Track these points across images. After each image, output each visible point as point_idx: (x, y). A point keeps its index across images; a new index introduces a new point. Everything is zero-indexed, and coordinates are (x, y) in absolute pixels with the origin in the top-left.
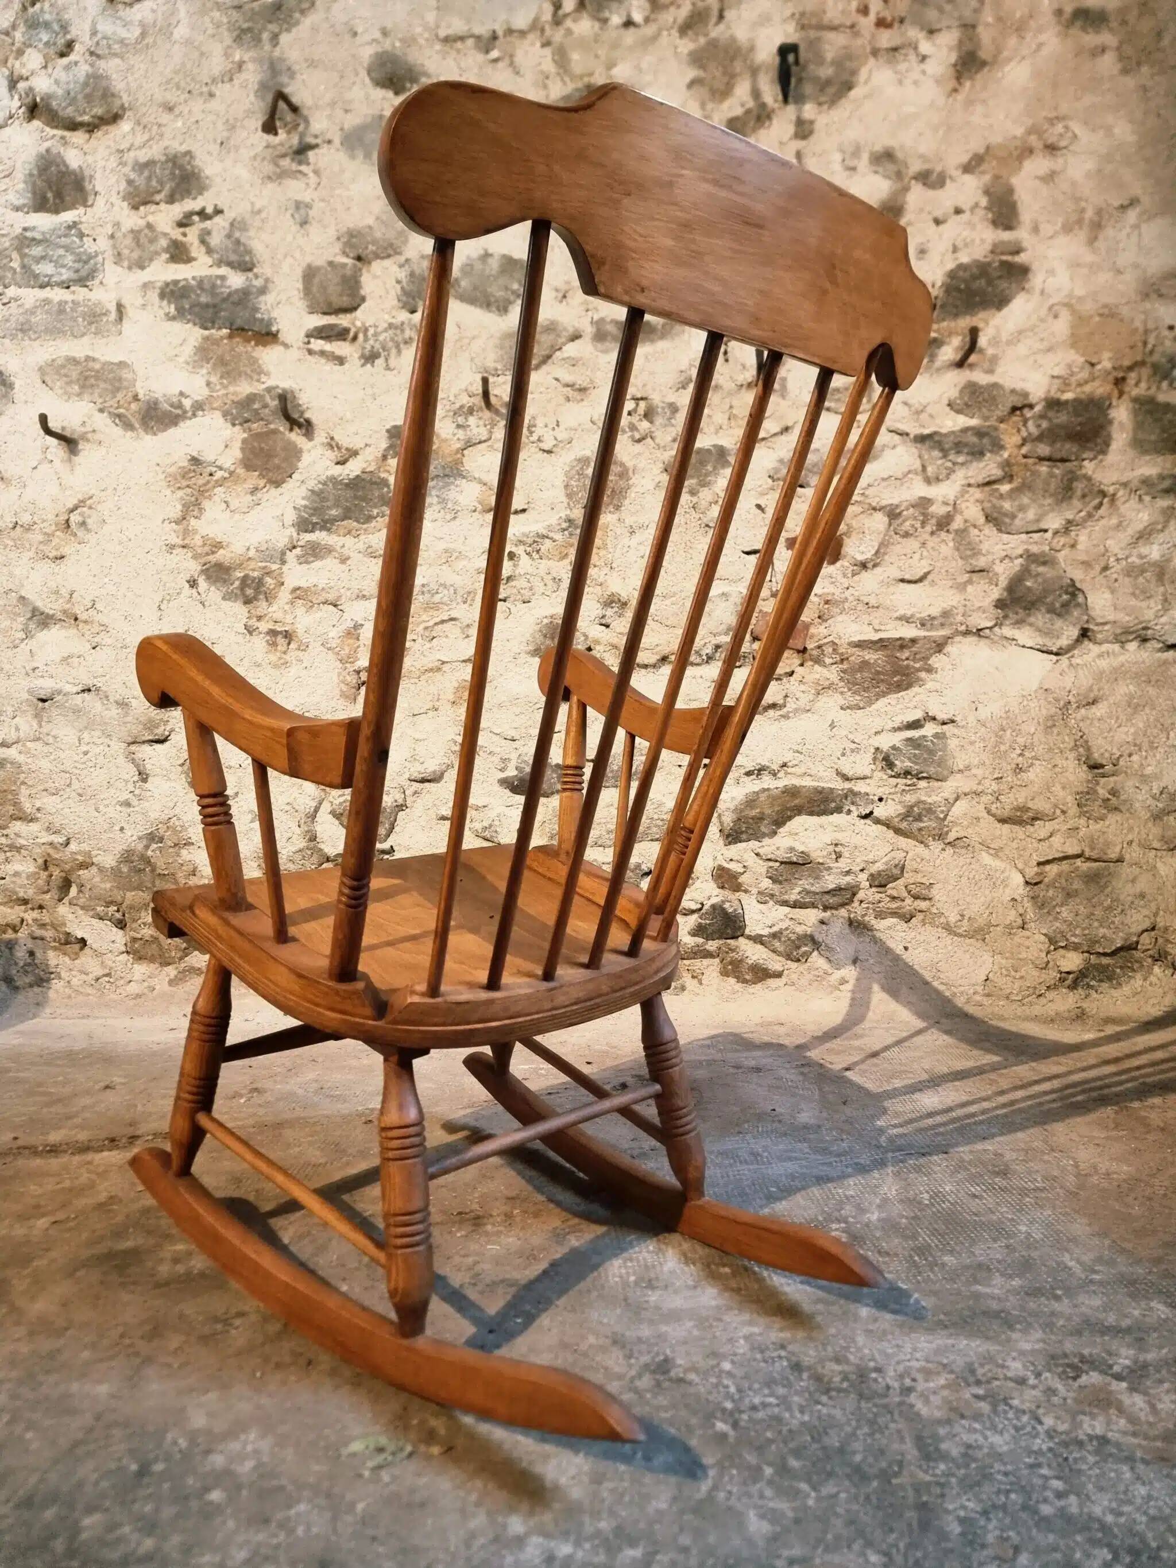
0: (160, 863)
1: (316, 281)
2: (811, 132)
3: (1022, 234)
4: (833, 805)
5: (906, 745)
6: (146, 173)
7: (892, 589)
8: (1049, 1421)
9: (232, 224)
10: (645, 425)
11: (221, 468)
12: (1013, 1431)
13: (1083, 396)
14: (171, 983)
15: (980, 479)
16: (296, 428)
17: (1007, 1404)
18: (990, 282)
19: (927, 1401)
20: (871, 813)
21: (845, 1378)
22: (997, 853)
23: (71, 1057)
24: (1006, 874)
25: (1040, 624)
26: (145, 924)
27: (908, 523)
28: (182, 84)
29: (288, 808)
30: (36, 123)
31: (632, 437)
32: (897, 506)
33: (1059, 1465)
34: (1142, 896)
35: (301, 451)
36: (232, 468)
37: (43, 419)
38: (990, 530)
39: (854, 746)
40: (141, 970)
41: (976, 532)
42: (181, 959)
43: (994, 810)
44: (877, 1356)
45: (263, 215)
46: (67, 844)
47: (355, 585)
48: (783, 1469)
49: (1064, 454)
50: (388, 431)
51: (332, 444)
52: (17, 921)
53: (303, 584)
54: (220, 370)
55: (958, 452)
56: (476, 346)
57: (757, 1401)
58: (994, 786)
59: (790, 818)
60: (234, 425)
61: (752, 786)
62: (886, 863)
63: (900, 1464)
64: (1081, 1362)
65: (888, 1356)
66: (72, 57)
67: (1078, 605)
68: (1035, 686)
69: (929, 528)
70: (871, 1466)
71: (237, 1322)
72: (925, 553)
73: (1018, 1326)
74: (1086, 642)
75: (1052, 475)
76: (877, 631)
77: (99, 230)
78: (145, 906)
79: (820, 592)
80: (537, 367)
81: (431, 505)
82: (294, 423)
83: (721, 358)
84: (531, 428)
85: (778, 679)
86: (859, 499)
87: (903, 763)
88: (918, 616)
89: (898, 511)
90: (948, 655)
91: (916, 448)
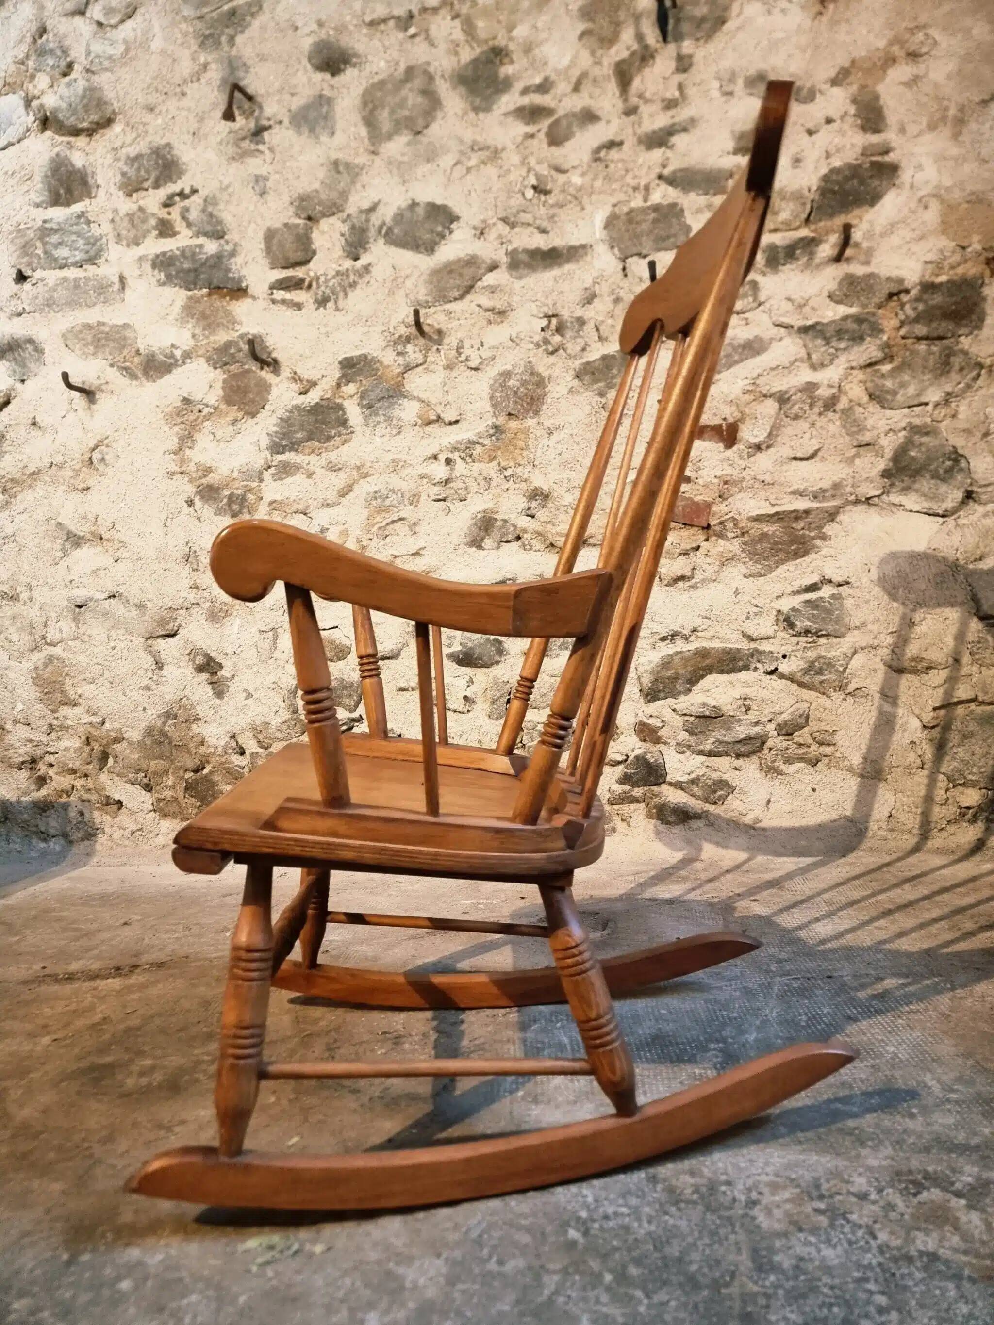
0: (175, 736)
1: (275, 241)
2: (691, 65)
3: (890, 136)
4: (741, 663)
5: (805, 607)
6: (136, 165)
7: (785, 467)
8: (883, 1236)
9: (205, 201)
10: (557, 338)
11: (207, 405)
12: (846, 1245)
13: (955, 278)
15: (862, 361)
16: (265, 367)
17: (845, 1219)
18: (862, 182)
19: (769, 1212)
20: (776, 669)
21: (696, 1191)
22: (895, 701)
23: (105, 900)
24: (903, 719)
25: (925, 489)
26: (167, 787)
27: (797, 407)
28: (160, 87)
29: (274, 686)
30: (48, 133)
31: (546, 350)
32: (786, 392)
33: (886, 1280)
35: (270, 385)
36: (216, 405)
37: (65, 376)
38: (874, 408)
39: (756, 610)
40: (166, 825)
41: (861, 410)
43: (888, 661)
44: (730, 1169)
45: (230, 190)
46: (103, 723)
47: (320, 496)
48: (622, 1277)
49: (940, 332)
50: (340, 363)
51: (295, 378)
52: (69, 787)
53: (278, 497)
54: (203, 323)
55: (840, 339)
56: (409, 283)
57: (610, 1210)
58: (888, 639)
59: (702, 677)
60: (215, 368)
61: (667, 649)
62: (792, 714)
63: (733, 1275)
64: (925, 1178)
65: (740, 1169)
66: (73, 75)
67: (961, 470)
68: (922, 546)
69: (816, 410)
70: (704, 1275)
72: (814, 433)
73: (870, 1143)
74: (971, 503)
75: (930, 352)
76: (773, 505)
77: (102, 217)
78: (166, 772)
79: (719, 474)
80: (462, 297)
81: (378, 423)
82: (263, 363)
83: (620, 274)
84: (459, 350)
85: (686, 553)
86: (750, 388)
87: (803, 623)
88: (811, 489)
89: (787, 396)
90: (840, 523)
91: (801, 338)
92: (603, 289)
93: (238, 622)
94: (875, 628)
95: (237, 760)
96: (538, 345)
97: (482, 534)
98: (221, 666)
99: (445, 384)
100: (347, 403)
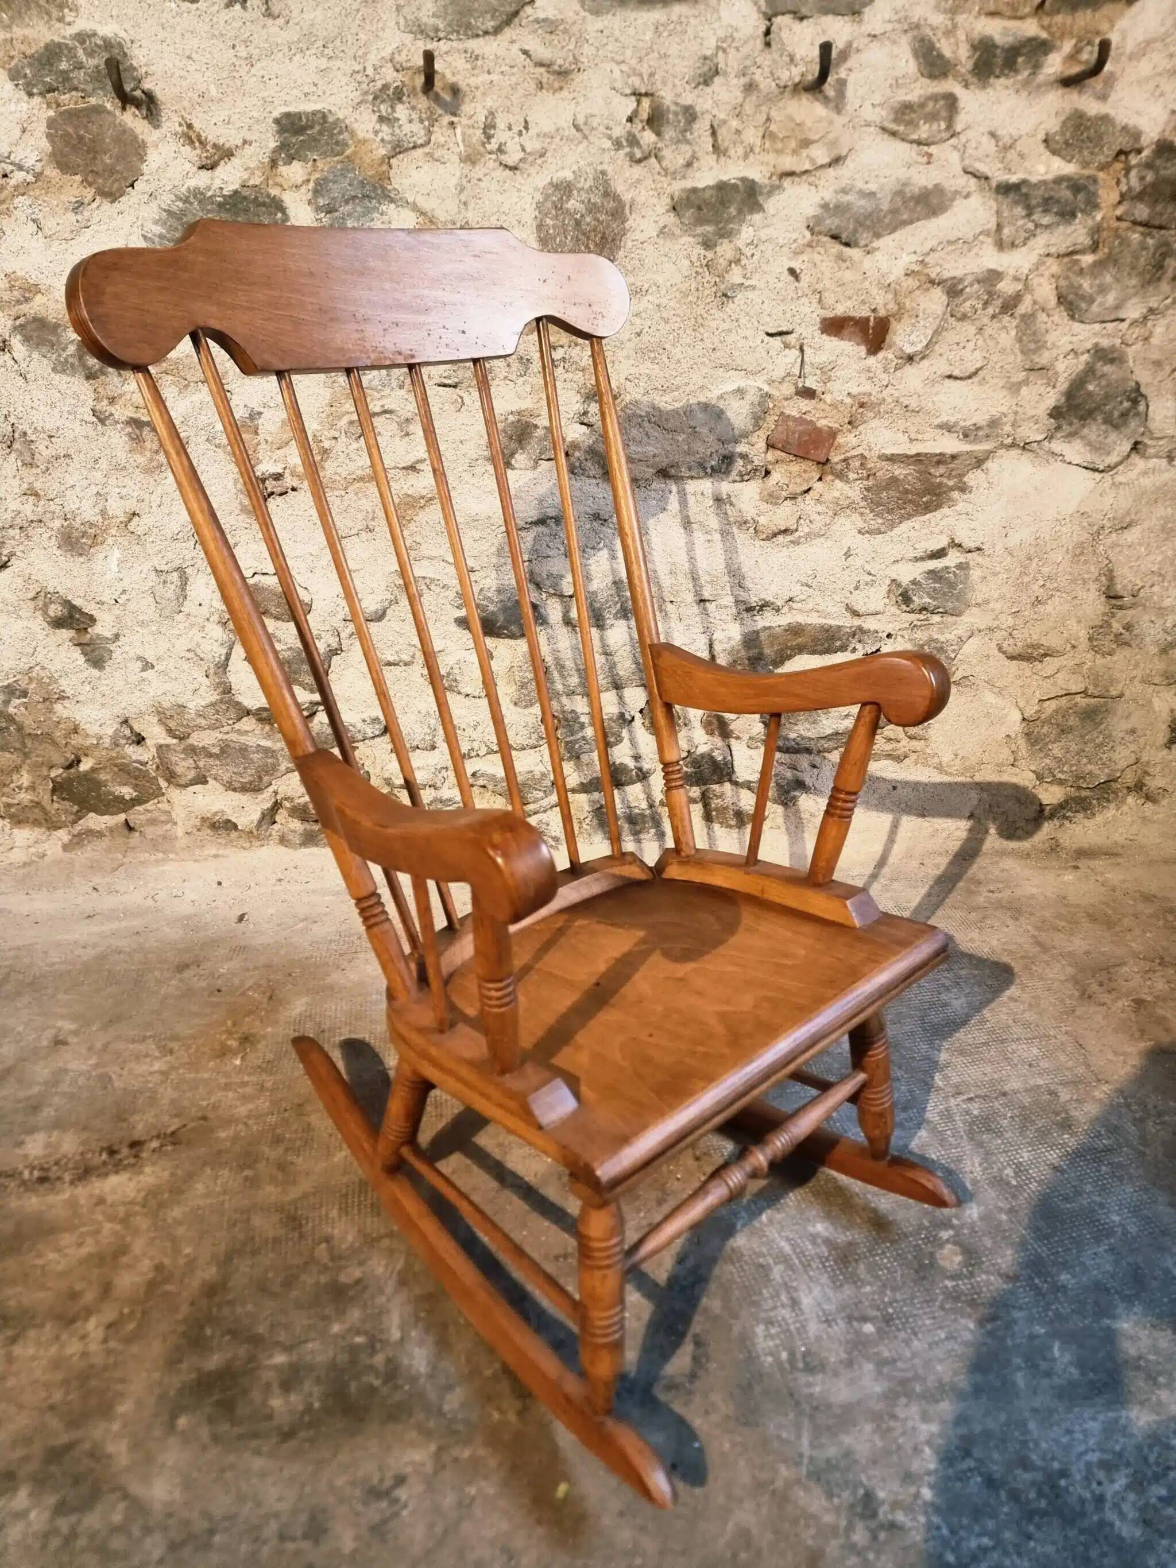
0: (29, 723)
4: (838, 643)
5: (928, 578)
7: (937, 387)
10: (648, 137)
11: (20, 168)
14: (66, 848)
15: (1063, 250)
16: (131, 110)
20: (878, 649)
21: (1040, 1494)
22: (1000, 692)
24: (1006, 712)
25: (1093, 437)
26: (20, 788)
27: (968, 304)
29: (190, 655)
31: (630, 155)
32: (961, 280)
34: (1133, 731)
35: (143, 145)
36: (38, 169)
38: (1060, 316)
40: (24, 835)
41: (1044, 315)
42: (74, 822)
43: (1005, 647)
49: (1163, 220)
50: (277, 121)
51: (190, 136)
55: (1046, 211)
57: (973, 1544)
58: (1011, 621)
59: (789, 657)
60: (30, 95)
61: (754, 622)
65: (1065, 1448)
67: (1138, 414)
68: (1071, 507)
69: (990, 310)
71: (402, 1493)
72: (980, 343)
74: (1135, 457)
75: (1144, 247)
76: (913, 442)
78: (17, 769)
79: (855, 391)
80: (497, 31)
82: (125, 99)
83: (759, 43)
84: (488, 128)
85: (793, 498)
86: (917, 268)
87: (921, 598)
88: (962, 424)
89: (960, 287)
90: (986, 472)
91: (996, 200)
92: (730, 62)
93: (116, 554)
94: (997, 606)
95: (134, 753)
96: (618, 145)
97: (513, 445)
98: (92, 620)
99: (462, 190)
100: (288, 198)
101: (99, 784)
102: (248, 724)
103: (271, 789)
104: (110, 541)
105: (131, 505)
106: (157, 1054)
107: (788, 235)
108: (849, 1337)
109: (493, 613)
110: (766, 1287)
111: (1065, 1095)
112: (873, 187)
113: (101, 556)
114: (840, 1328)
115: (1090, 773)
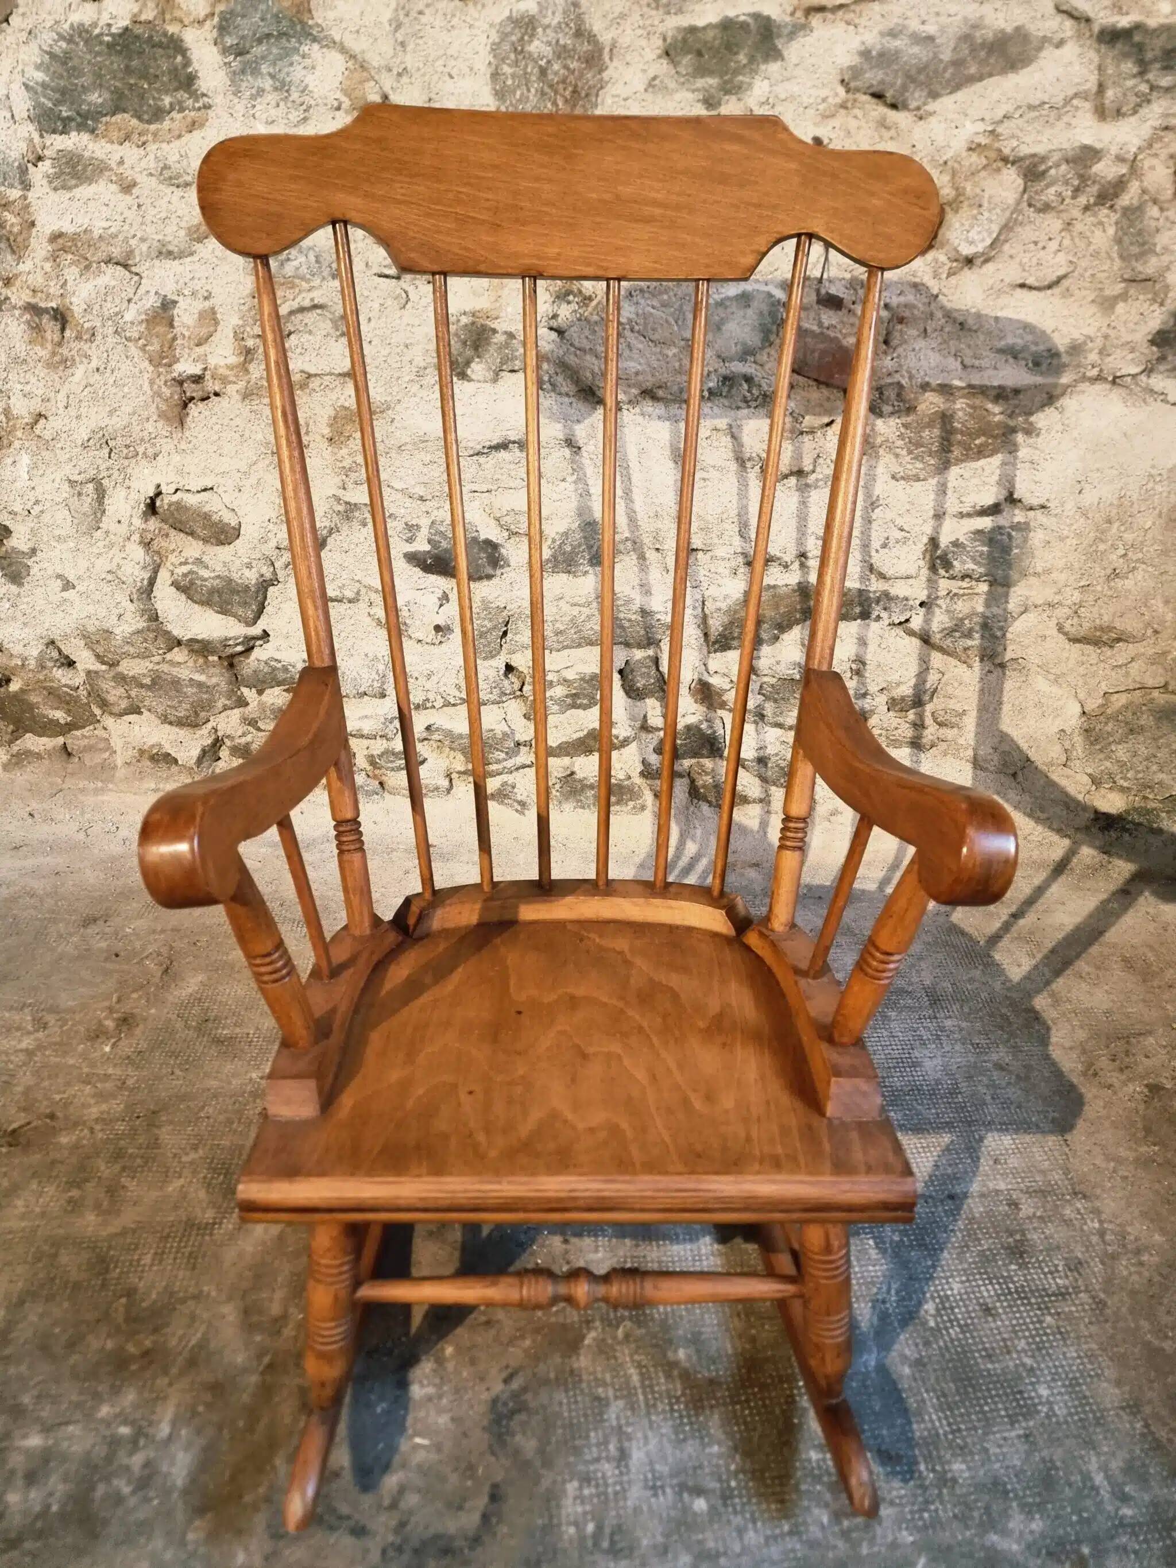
5: (974, 540)
7: (1005, 299)
14: (5, 767)
20: (907, 621)
22: (1056, 680)
24: (1060, 703)
27: (1052, 190)
29: (110, 577)
32: (1044, 159)
41: (1154, 211)
43: (1067, 627)
53: (69, 228)
55: (1166, 68)
58: (1077, 597)
59: (799, 622)
62: (915, 686)
69: (1083, 200)
72: (1066, 242)
76: (967, 369)
81: (261, 92)
85: (809, 432)
86: (983, 140)
87: (964, 563)
88: (1033, 348)
89: (1043, 167)
90: (1061, 411)
91: (1098, 51)
93: (25, 460)
94: (1062, 577)
95: (62, 676)
97: (469, 352)
98: (7, 531)
99: (399, 26)
100: (191, 37)
101: (31, 707)
102: (178, 655)
103: (209, 725)
104: (17, 444)
105: (36, 405)
106: (30, 1028)
107: (814, 92)
108: (673, 1513)
109: (446, 550)
110: (596, 1429)
111: (1027, 1208)
112: (931, 29)
113: (9, 461)
114: (666, 1500)
115: (1160, 783)
